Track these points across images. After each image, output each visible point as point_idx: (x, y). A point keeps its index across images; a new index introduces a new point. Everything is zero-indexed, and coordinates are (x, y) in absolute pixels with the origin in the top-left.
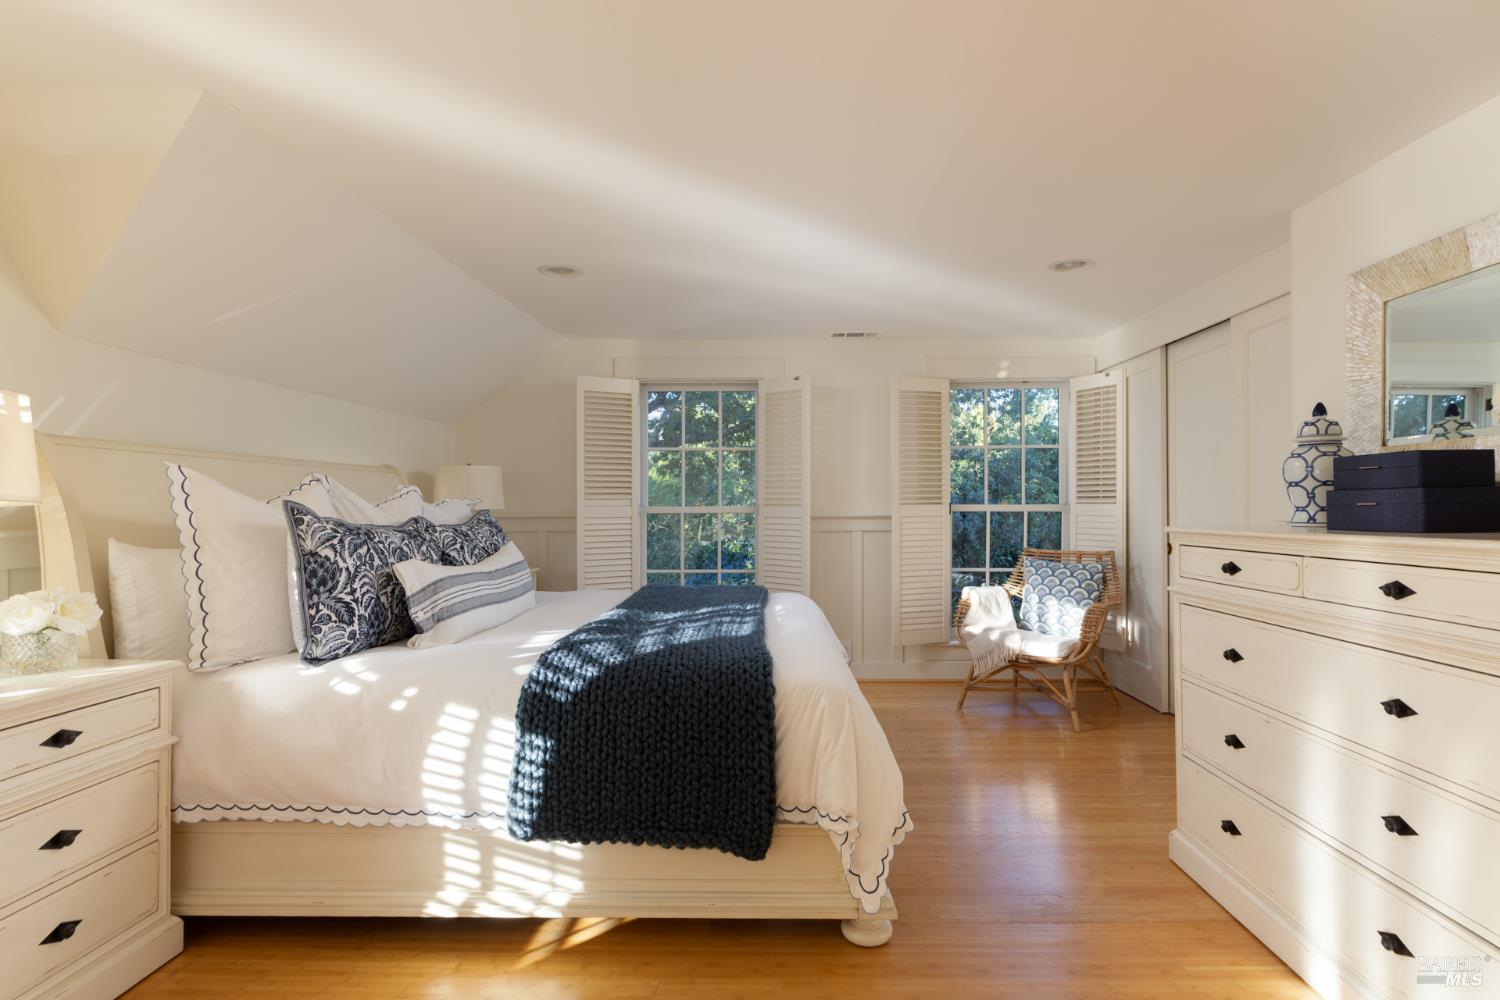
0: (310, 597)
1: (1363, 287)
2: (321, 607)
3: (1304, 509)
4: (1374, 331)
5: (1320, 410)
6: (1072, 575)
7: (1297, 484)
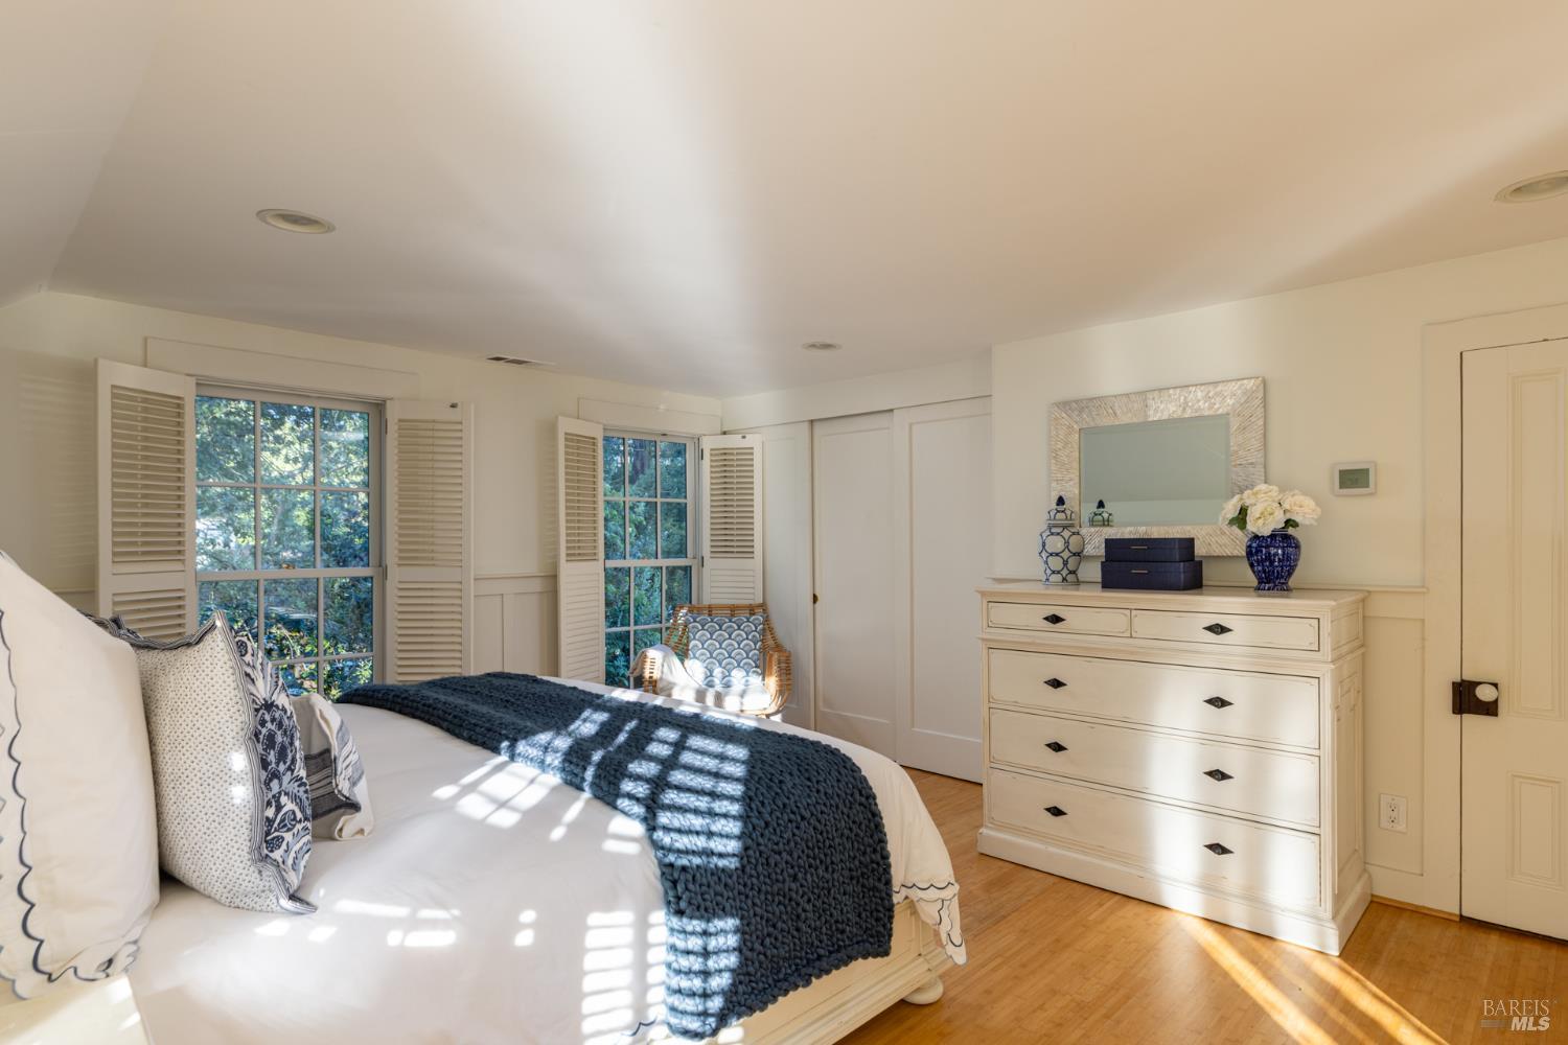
0: (267, 784)
1: (1064, 415)
2: (284, 799)
3: (1059, 572)
4: (1072, 447)
5: (1061, 501)
6: (739, 628)
7: (1057, 555)
